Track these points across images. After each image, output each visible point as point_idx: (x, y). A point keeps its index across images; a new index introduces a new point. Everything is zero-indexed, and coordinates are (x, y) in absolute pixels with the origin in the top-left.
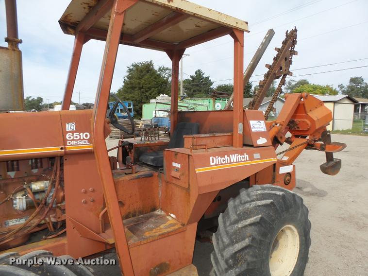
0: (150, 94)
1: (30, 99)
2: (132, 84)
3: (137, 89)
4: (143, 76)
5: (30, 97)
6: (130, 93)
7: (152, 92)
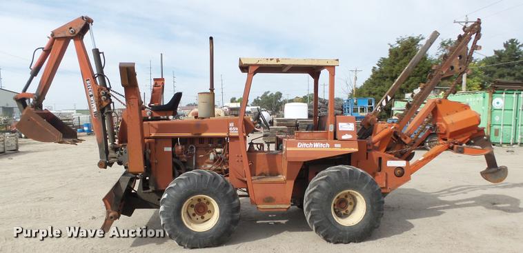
0: (408, 86)
1: (268, 95)
2: (383, 72)
3: (389, 79)
4: (398, 61)
5: (268, 92)
6: (379, 85)
7: (411, 83)
